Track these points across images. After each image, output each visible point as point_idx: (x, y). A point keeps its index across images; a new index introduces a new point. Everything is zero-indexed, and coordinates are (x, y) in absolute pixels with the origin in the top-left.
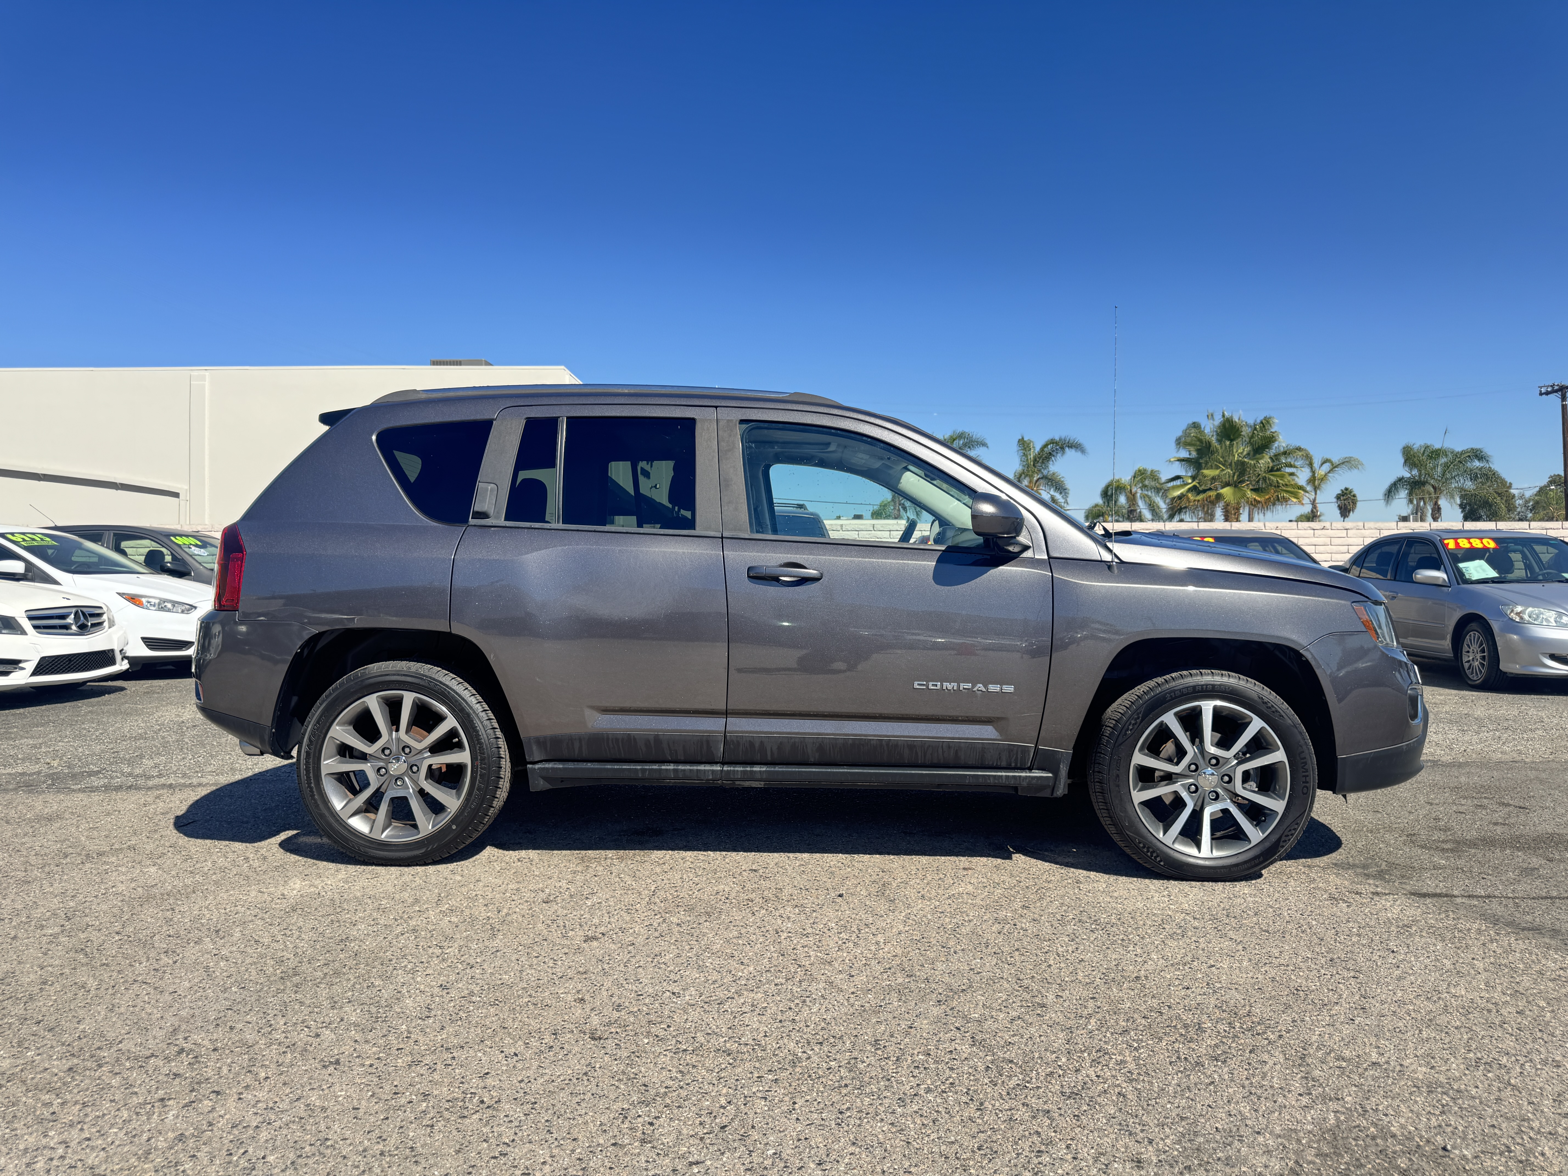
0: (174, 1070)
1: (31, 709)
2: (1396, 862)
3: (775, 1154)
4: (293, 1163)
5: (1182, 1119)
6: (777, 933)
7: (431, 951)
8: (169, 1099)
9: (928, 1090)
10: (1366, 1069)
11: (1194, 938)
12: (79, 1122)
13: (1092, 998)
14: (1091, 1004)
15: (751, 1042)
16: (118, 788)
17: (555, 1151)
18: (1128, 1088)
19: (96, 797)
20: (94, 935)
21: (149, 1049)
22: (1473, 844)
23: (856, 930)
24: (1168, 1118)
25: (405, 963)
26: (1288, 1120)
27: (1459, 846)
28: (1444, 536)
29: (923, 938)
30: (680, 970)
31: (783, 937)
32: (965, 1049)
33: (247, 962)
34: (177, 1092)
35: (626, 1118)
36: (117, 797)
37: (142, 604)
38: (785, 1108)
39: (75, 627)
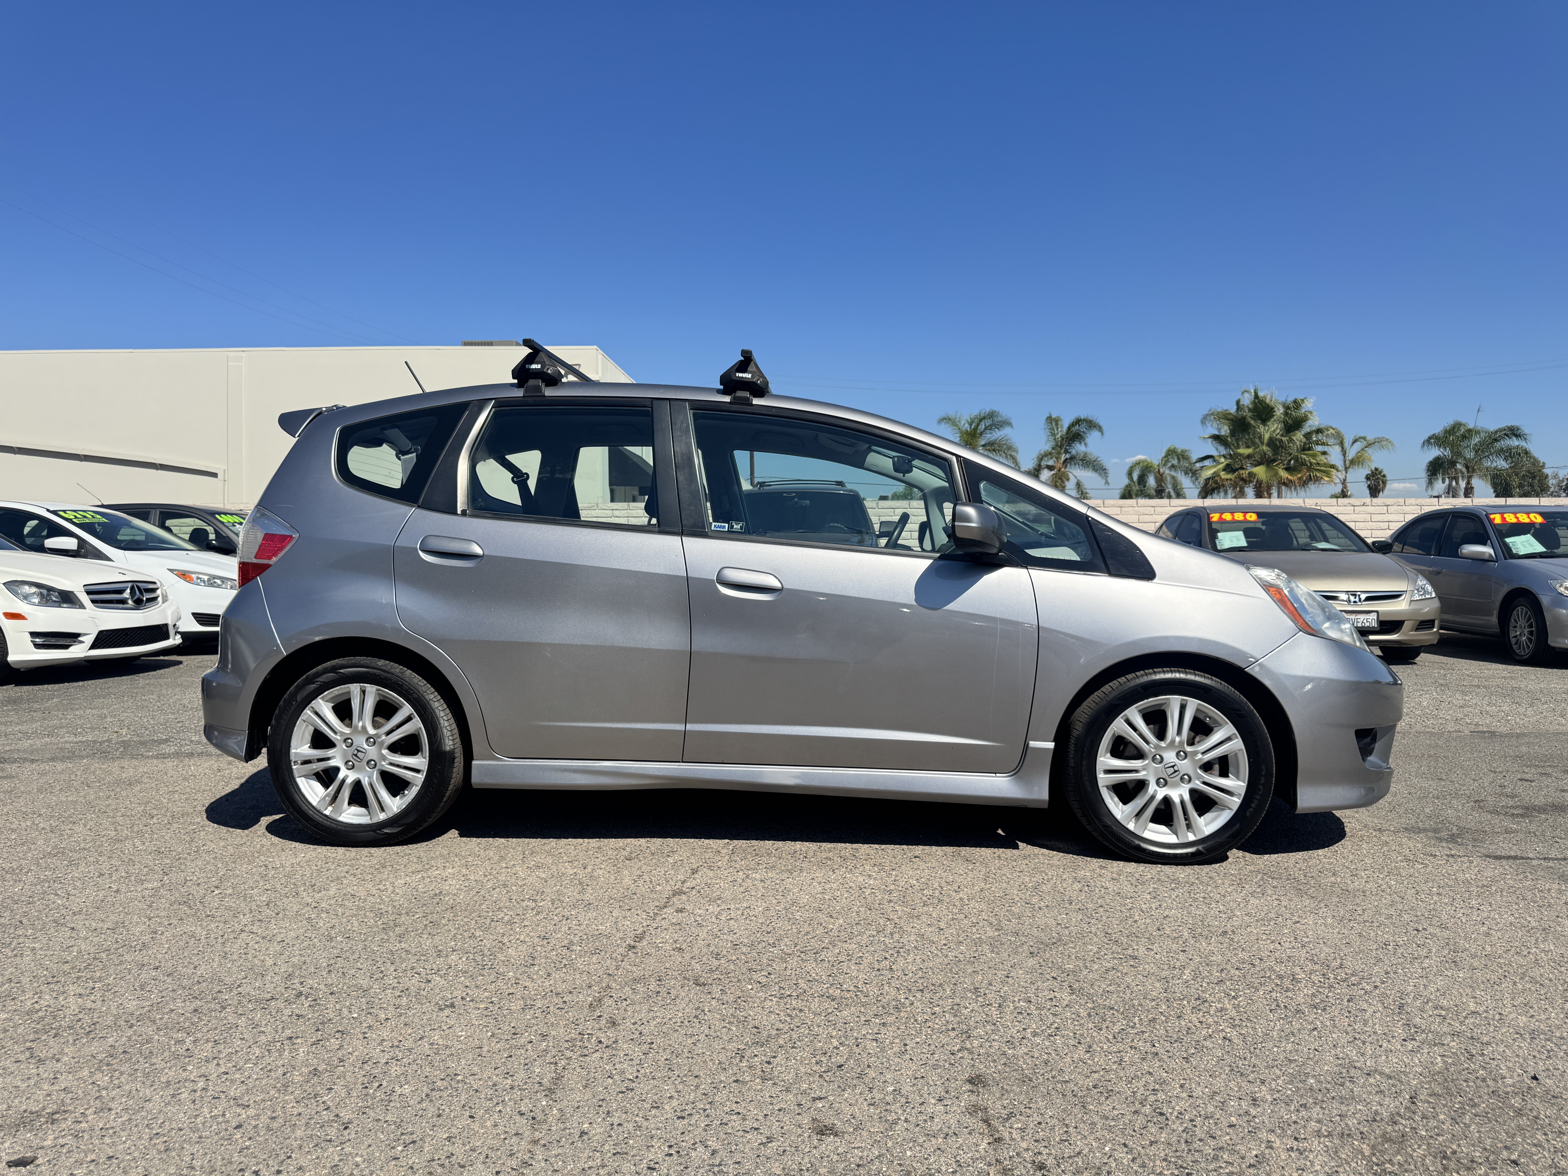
0: (297, 1011)
1: (90, 682)
2: (1467, 827)
3: (895, 1090)
4: (427, 1095)
5: (1290, 1061)
6: (861, 889)
7: (524, 904)
8: (297, 1037)
9: (1035, 1034)
10: (1466, 1018)
11: (1274, 897)
12: (215, 1058)
13: (1182, 951)
14: (1182, 956)
15: (852, 988)
16: (191, 755)
17: (680, 1087)
18: (1233, 1034)
19: (170, 764)
20: (194, 890)
21: (268, 992)
22: (1542, 810)
23: (938, 887)
24: (1277, 1060)
25: (502, 915)
26: (1396, 1063)
27: (1529, 811)
28: (1490, 511)
29: (1006, 895)
30: (771, 923)
31: (867, 893)
32: (1065, 997)
33: (347, 914)
34: (303, 1031)
35: (744, 1057)
36: (191, 763)
37: (193, 580)
38: (896, 1049)
39: (130, 602)
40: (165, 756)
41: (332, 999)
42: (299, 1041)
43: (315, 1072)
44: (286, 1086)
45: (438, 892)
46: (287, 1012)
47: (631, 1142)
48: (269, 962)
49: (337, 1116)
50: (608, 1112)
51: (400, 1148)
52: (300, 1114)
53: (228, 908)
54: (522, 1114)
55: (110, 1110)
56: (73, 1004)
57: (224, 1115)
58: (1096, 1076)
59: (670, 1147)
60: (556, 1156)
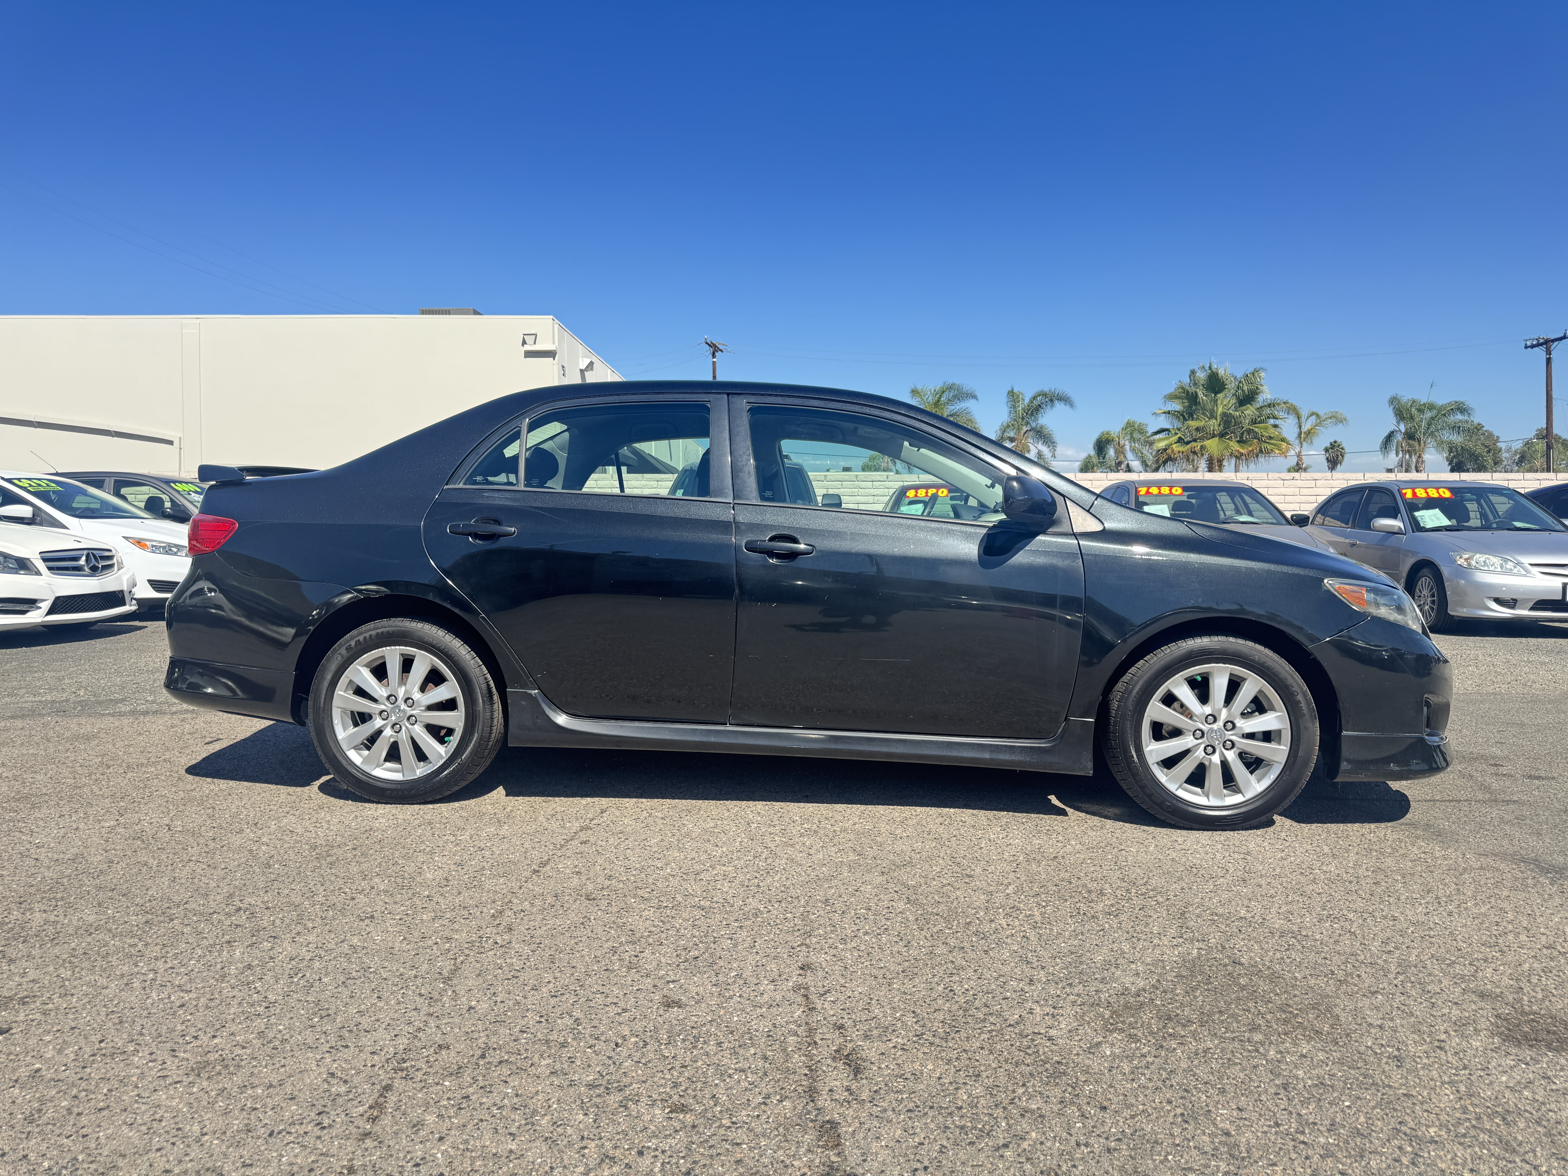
1: (48, 646)
3: (737, 975)
9: (866, 934)
17: (558, 975)
19: (125, 720)
20: (147, 827)
21: (211, 908)
24: (1061, 953)
25: (424, 847)
26: (1159, 954)
28: (1401, 486)
33: (285, 846)
34: (240, 937)
35: (616, 952)
37: (148, 548)
38: (746, 945)
39: (86, 569)
40: (122, 714)
41: (268, 913)
42: (236, 944)
43: (249, 967)
44: (224, 976)
45: (368, 828)
46: (228, 922)
47: (509, 1014)
48: (213, 884)
49: (266, 997)
50: (494, 993)
51: (316, 1020)
52: (234, 997)
53: (179, 843)
54: (421, 995)
55: (72, 995)
56: (38, 918)
57: (169, 997)
58: (907, 964)
59: (541, 1016)
60: (446, 1024)
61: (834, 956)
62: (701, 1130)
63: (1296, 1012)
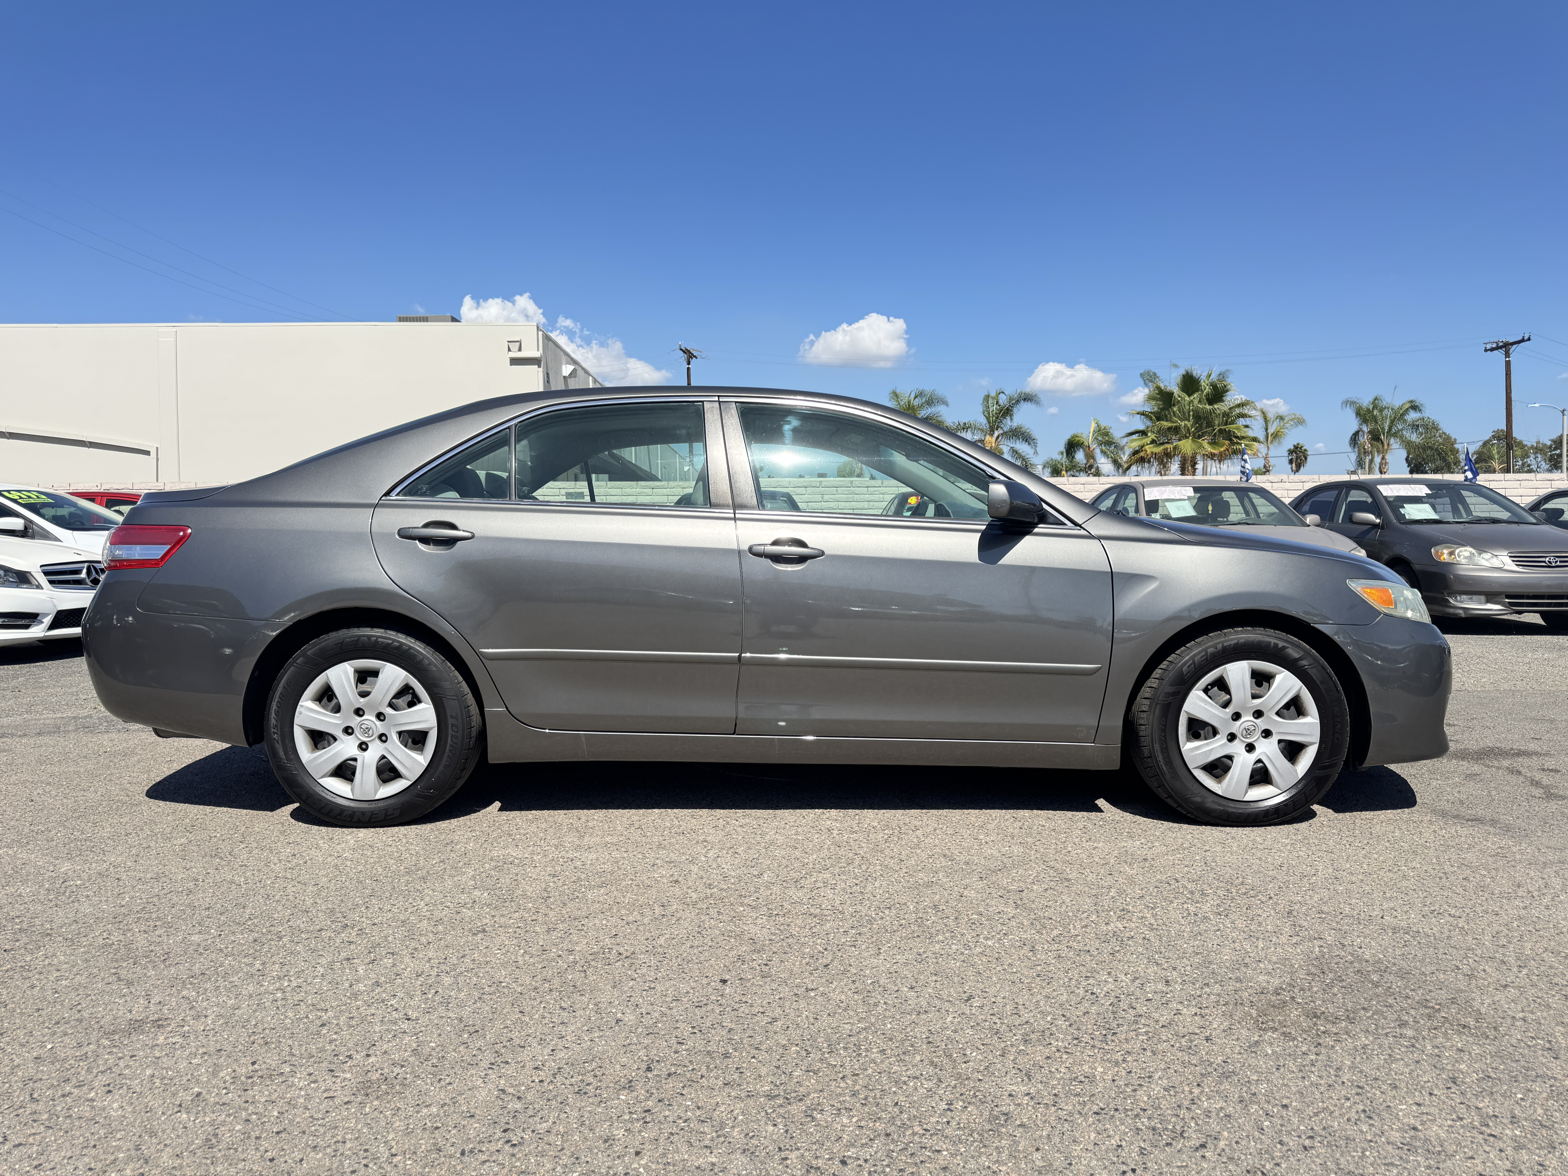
61: (964, 961)
62: (895, 1137)
63: (1437, 1007)
